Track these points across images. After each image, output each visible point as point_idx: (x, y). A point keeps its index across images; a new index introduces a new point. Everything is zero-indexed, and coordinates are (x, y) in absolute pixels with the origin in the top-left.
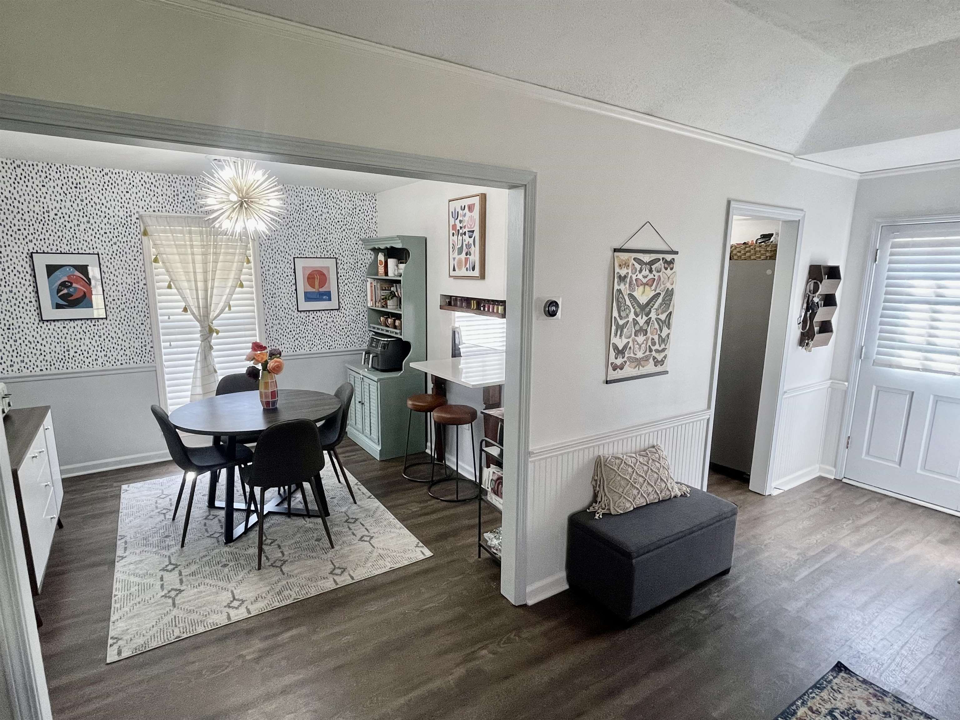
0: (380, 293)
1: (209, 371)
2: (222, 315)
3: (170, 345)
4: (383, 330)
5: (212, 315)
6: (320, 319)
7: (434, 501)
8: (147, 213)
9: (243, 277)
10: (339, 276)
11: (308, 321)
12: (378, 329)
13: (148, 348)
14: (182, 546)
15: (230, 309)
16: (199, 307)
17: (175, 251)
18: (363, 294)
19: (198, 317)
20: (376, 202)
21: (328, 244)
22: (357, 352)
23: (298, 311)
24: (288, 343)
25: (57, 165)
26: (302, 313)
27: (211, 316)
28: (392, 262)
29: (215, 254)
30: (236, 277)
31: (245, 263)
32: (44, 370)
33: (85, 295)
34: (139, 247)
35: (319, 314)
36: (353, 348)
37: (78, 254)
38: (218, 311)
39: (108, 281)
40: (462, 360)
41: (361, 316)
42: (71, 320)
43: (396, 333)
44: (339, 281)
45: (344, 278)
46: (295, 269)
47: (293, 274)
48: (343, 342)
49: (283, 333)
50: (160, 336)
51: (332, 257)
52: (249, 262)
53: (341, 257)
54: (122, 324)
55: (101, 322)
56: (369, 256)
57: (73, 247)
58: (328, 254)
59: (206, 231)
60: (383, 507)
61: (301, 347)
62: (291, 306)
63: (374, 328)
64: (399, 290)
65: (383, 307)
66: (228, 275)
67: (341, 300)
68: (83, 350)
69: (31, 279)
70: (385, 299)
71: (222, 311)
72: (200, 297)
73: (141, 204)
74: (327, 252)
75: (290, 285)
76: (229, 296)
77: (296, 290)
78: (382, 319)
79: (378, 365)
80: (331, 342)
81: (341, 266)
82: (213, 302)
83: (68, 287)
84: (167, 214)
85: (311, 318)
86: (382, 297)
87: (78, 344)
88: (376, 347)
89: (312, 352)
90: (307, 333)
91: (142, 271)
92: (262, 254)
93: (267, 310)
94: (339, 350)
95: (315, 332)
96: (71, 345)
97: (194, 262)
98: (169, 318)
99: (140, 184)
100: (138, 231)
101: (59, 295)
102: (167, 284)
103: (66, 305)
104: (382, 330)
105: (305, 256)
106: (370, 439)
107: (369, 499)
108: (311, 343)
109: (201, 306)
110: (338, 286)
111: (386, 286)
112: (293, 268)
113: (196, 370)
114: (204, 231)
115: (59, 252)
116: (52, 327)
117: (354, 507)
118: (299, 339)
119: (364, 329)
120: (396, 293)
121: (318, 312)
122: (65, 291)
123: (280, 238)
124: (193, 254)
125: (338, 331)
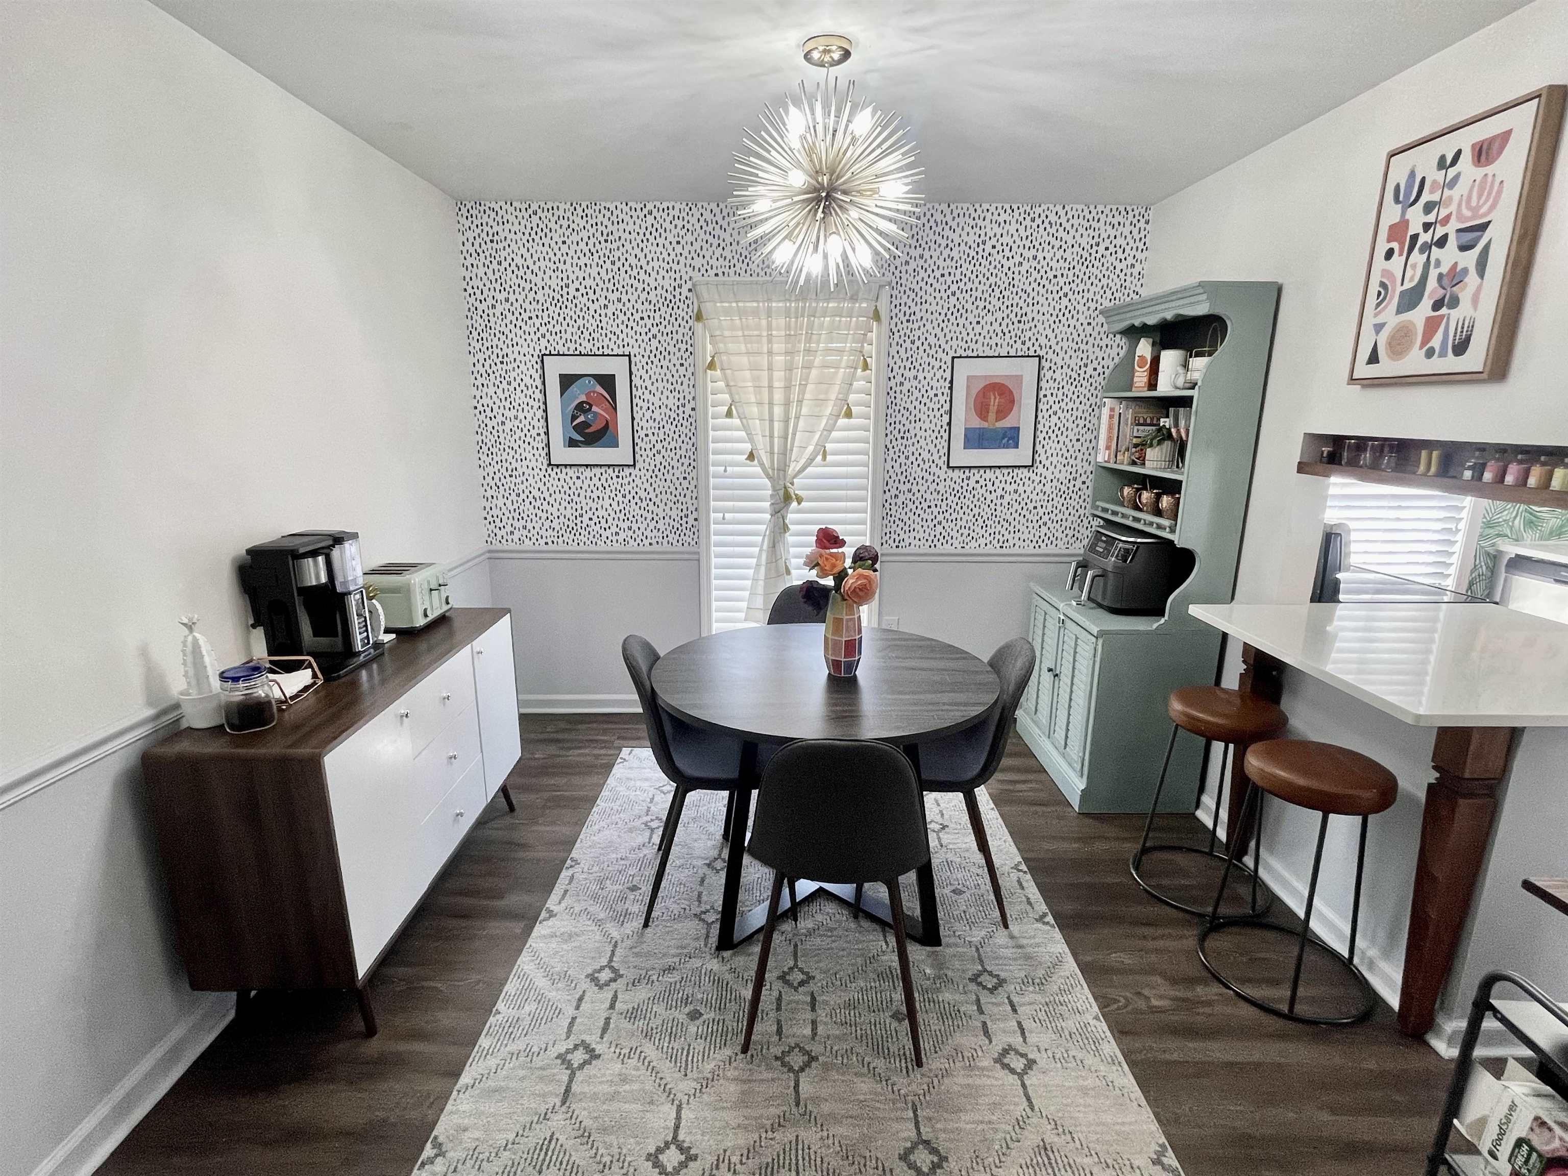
0: (1131, 432)
1: (777, 570)
2: (809, 469)
3: (724, 518)
4: (1127, 515)
5: (793, 468)
6: (990, 484)
7: (1215, 989)
8: (706, 278)
9: (852, 398)
10: (1041, 396)
11: (965, 487)
12: (1115, 513)
13: (691, 520)
14: (646, 925)
15: (824, 458)
16: (772, 453)
17: (743, 348)
18: (1089, 436)
19: (770, 471)
20: (1148, 227)
21: (1027, 326)
22: (1059, 559)
23: (948, 467)
24: (922, 531)
25: (584, 205)
26: (956, 471)
27: (791, 471)
28: (1170, 358)
29: (808, 351)
30: (841, 396)
31: (859, 370)
32: (550, 543)
33: (606, 427)
34: (689, 342)
35: (989, 474)
36: (1051, 549)
37: (603, 355)
38: (803, 461)
39: (640, 403)
40: (1340, 610)
41: (1078, 483)
42: (587, 466)
43: (1159, 527)
44: (1041, 406)
45: (1051, 400)
46: (951, 382)
47: (947, 391)
48: (1031, 537)
49: (914, 510)
50: (709, 502)
51: (1031, 353)
52: (866, 367)
53: (1050, 355)
54: (656, 476)
55: (627, 471)
56: (1116, 350)
57: (597, 345)
58: (1025, 348)
59: (797, 308)
60: (1070, 965)
61: (946, 538)
62: (936, 457)
63: (1105, 510)
64: (1182, 423)
65: (1134, 463)
66: (826, 393)
67: (1039, 447)
68: (601, 517)
69: (541, 397)
70: (1142, 446)
71: (810, 462)
72: (776, 434)
73: (698, 262)
74: (1024, 343)
75: (938, 415)
76: (825, 433)
77: (949, 424)
78: (1127, 490)
79: (1104, 598)
80: (1006, 533)
81: (1049, 374)
82: (796, 444)
83: (585, 412)
84: (737, 278)
85: (972, 483)
86: (1135, 441)
87: (594, 506)
88: (1106, 554)
89: (967, 550)
90: (961, 512)
91: (691, 386)
92: (893, 352)
93: (890, 463)
94: (1021, 551)
95: (976, 511)
96: (585, 508)
97: (770, 369)
98: (725, 471)
99: (697, 226)
100: (690, 313)
101: (574, 424)
102: (726, 408)
103: (581, 442)
104: (1124, 516)
105: (975, 354)
106: (1063, 755)
107: (1039, 925)
108: (966, 532)
109: (776, 450)
110: (1036, 417)
111: (1146, 414)
112: (949, 379)
113: (758, 565)
114: (793, 310)
115: (578, 353)
116: (562, 476)
117: (1001, 937)
118: (944, 523)
119: (1081, 512)
120: (1173, 431)
121: (988, 471)
122: (582, 419)
123: (930, 317)
124: (770, 353)
125: (1024, 512)
